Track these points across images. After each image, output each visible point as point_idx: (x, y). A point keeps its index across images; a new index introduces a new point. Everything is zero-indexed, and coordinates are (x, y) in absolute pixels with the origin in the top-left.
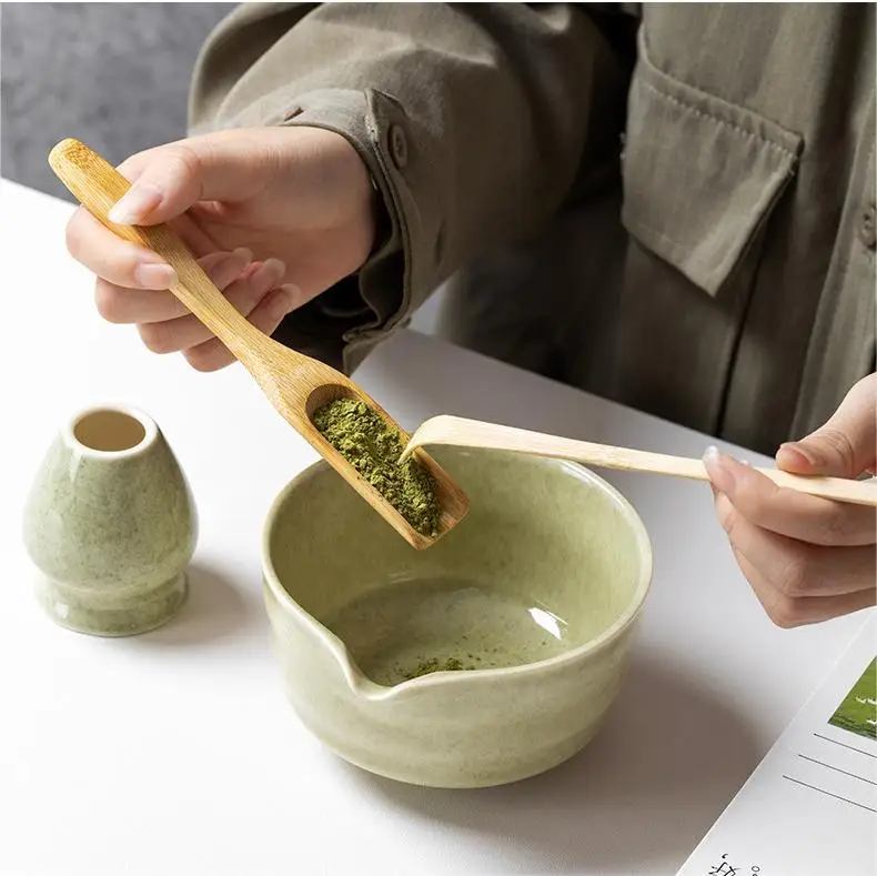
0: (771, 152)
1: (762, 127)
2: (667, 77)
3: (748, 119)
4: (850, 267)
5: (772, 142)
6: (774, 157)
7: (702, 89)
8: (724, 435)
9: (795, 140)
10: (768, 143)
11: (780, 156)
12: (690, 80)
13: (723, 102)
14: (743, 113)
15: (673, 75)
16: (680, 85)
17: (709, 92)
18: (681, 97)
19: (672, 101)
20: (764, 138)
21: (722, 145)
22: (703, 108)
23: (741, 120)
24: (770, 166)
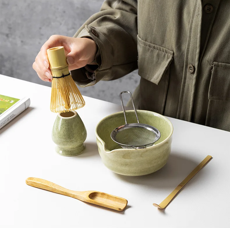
0: (168, 55)
1: (166, 50)
2: (146, 42)
3: (163, 49)
4: (187, 78)
5: (168, 53)
6: (169, 56)
7: (154, 44)
8: (165, 115)
9: (173, 52)
10: (167, 53)
11: (170, 56)
12: (151, 42)
13: (158, 46)
14: (162, 48)
15: (147, 42)
16: (149, 43)
17: (155, 44)
18: (150, 46)
19: (148, 47)
20: (166, 53)
21: (158, 55)
22: (154, 48)
23: (162, 49)
24: (168, 58)
